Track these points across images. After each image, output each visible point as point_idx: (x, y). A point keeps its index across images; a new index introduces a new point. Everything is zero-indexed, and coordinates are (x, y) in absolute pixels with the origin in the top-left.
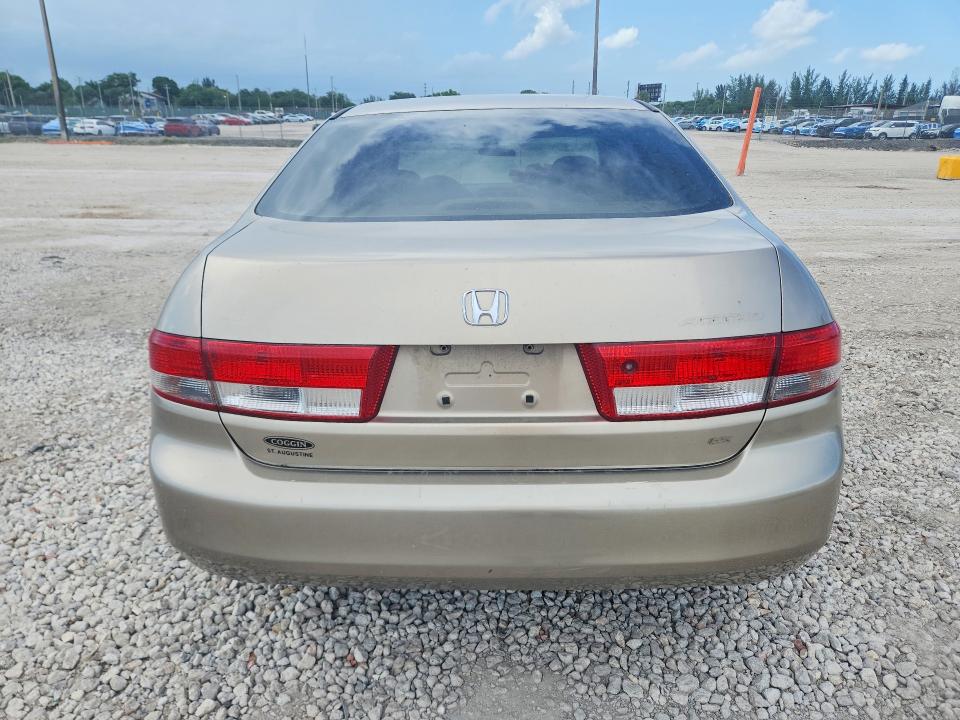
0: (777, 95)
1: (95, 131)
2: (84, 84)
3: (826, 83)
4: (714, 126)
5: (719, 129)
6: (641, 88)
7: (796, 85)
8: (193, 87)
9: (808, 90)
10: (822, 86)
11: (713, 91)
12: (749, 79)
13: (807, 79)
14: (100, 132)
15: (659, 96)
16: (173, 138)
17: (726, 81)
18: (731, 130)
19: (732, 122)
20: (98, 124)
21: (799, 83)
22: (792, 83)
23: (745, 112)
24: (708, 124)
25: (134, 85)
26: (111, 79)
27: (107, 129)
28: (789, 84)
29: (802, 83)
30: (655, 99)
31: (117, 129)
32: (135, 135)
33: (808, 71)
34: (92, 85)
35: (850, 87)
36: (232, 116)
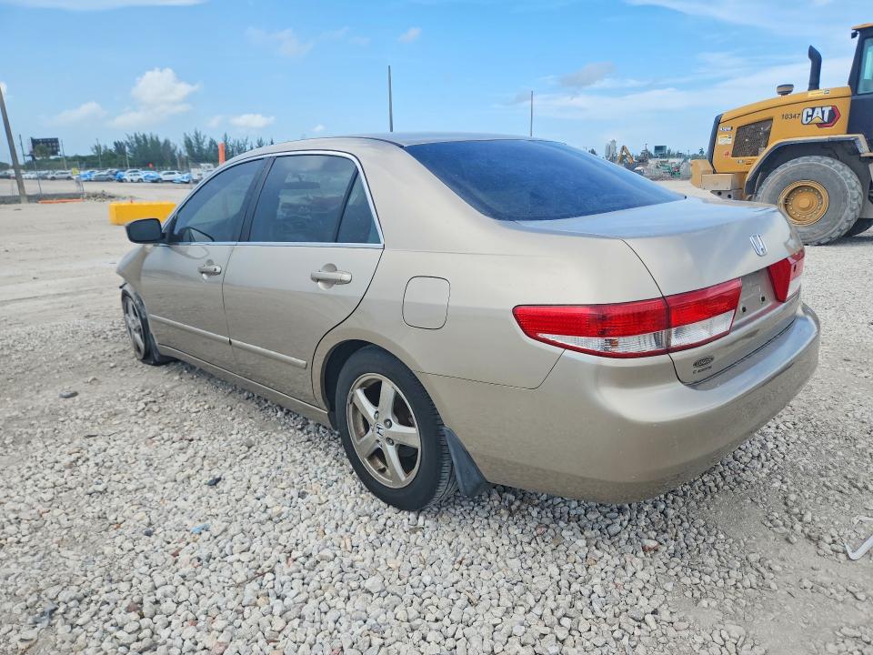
0: (174, 151)
3: (212, 143)
4: (135, 178)
5: (140, 181)
6: (35, 142)
7: (188, 145)
9: (200, 149)
10: (210, 146)
11: (111, 147)
12: (144, 137)
13: (197, 140)
15: (58, 150)
17: (123, 139)
18: (153, 182)
19: (151, 174)
21: (190, 141)
22: (186, 142)
23: (151, 165)
24: (127, 175)
28: (183, 143)
29: (194, 142)
30: (55, 153)
33: (196, 133)
35: (233, 146)
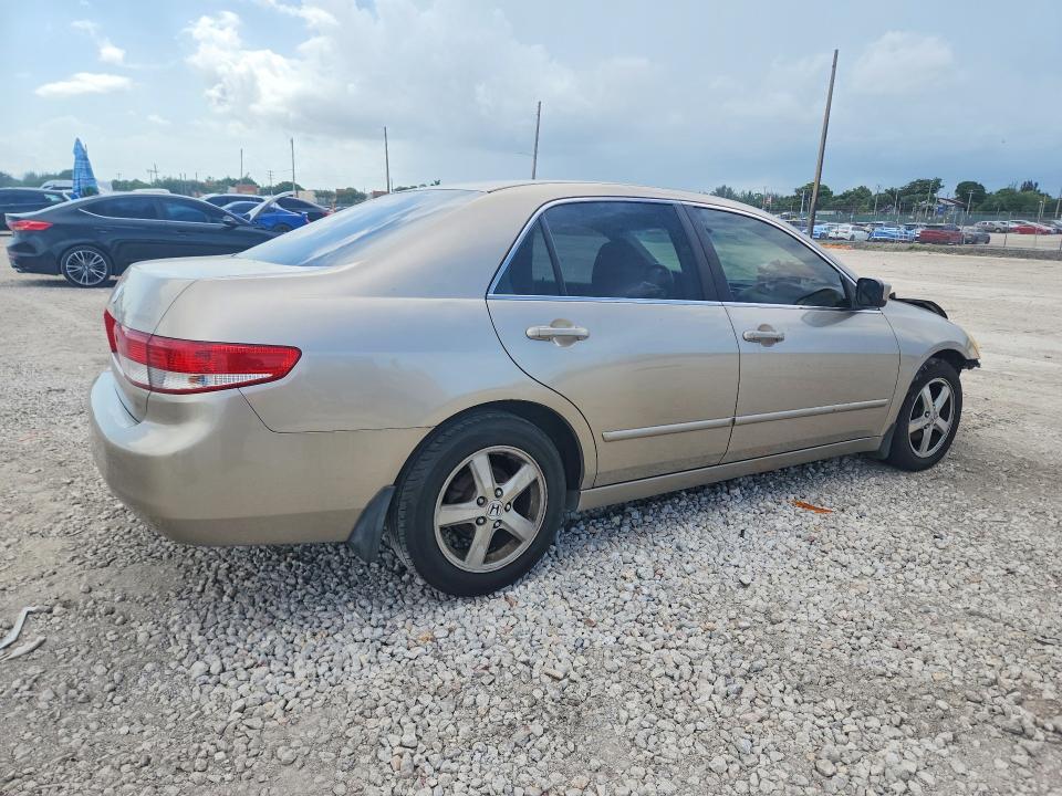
1: (847, 236)
2: (883, 192)
8: (1002, 192)
14: (853, 237)
16: (928, 245)
20: (853, 229)
25: (934, 191)
26: (913, 185)
27: (860, 235)
31: (871, 234)
32: (886, 241)
34: (892, 192)
36: (1028, 223)
